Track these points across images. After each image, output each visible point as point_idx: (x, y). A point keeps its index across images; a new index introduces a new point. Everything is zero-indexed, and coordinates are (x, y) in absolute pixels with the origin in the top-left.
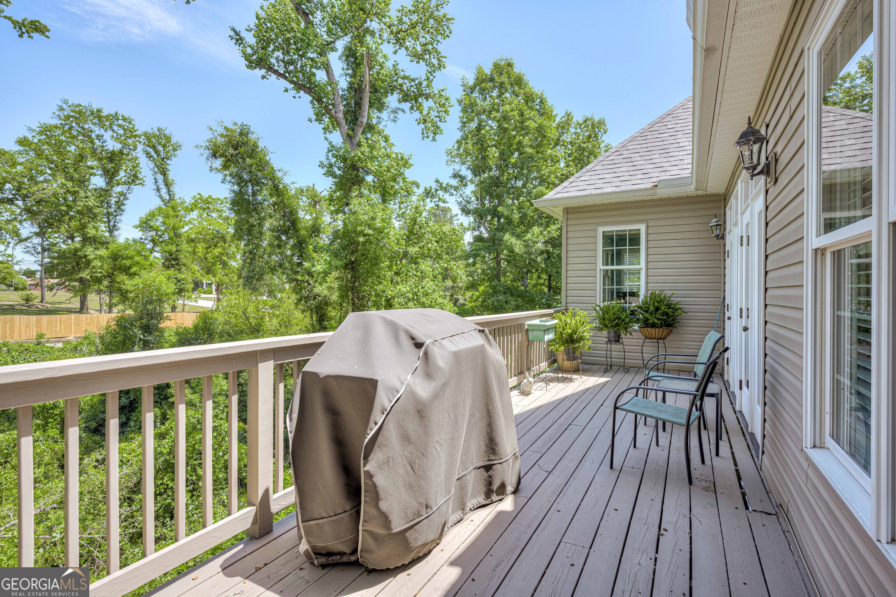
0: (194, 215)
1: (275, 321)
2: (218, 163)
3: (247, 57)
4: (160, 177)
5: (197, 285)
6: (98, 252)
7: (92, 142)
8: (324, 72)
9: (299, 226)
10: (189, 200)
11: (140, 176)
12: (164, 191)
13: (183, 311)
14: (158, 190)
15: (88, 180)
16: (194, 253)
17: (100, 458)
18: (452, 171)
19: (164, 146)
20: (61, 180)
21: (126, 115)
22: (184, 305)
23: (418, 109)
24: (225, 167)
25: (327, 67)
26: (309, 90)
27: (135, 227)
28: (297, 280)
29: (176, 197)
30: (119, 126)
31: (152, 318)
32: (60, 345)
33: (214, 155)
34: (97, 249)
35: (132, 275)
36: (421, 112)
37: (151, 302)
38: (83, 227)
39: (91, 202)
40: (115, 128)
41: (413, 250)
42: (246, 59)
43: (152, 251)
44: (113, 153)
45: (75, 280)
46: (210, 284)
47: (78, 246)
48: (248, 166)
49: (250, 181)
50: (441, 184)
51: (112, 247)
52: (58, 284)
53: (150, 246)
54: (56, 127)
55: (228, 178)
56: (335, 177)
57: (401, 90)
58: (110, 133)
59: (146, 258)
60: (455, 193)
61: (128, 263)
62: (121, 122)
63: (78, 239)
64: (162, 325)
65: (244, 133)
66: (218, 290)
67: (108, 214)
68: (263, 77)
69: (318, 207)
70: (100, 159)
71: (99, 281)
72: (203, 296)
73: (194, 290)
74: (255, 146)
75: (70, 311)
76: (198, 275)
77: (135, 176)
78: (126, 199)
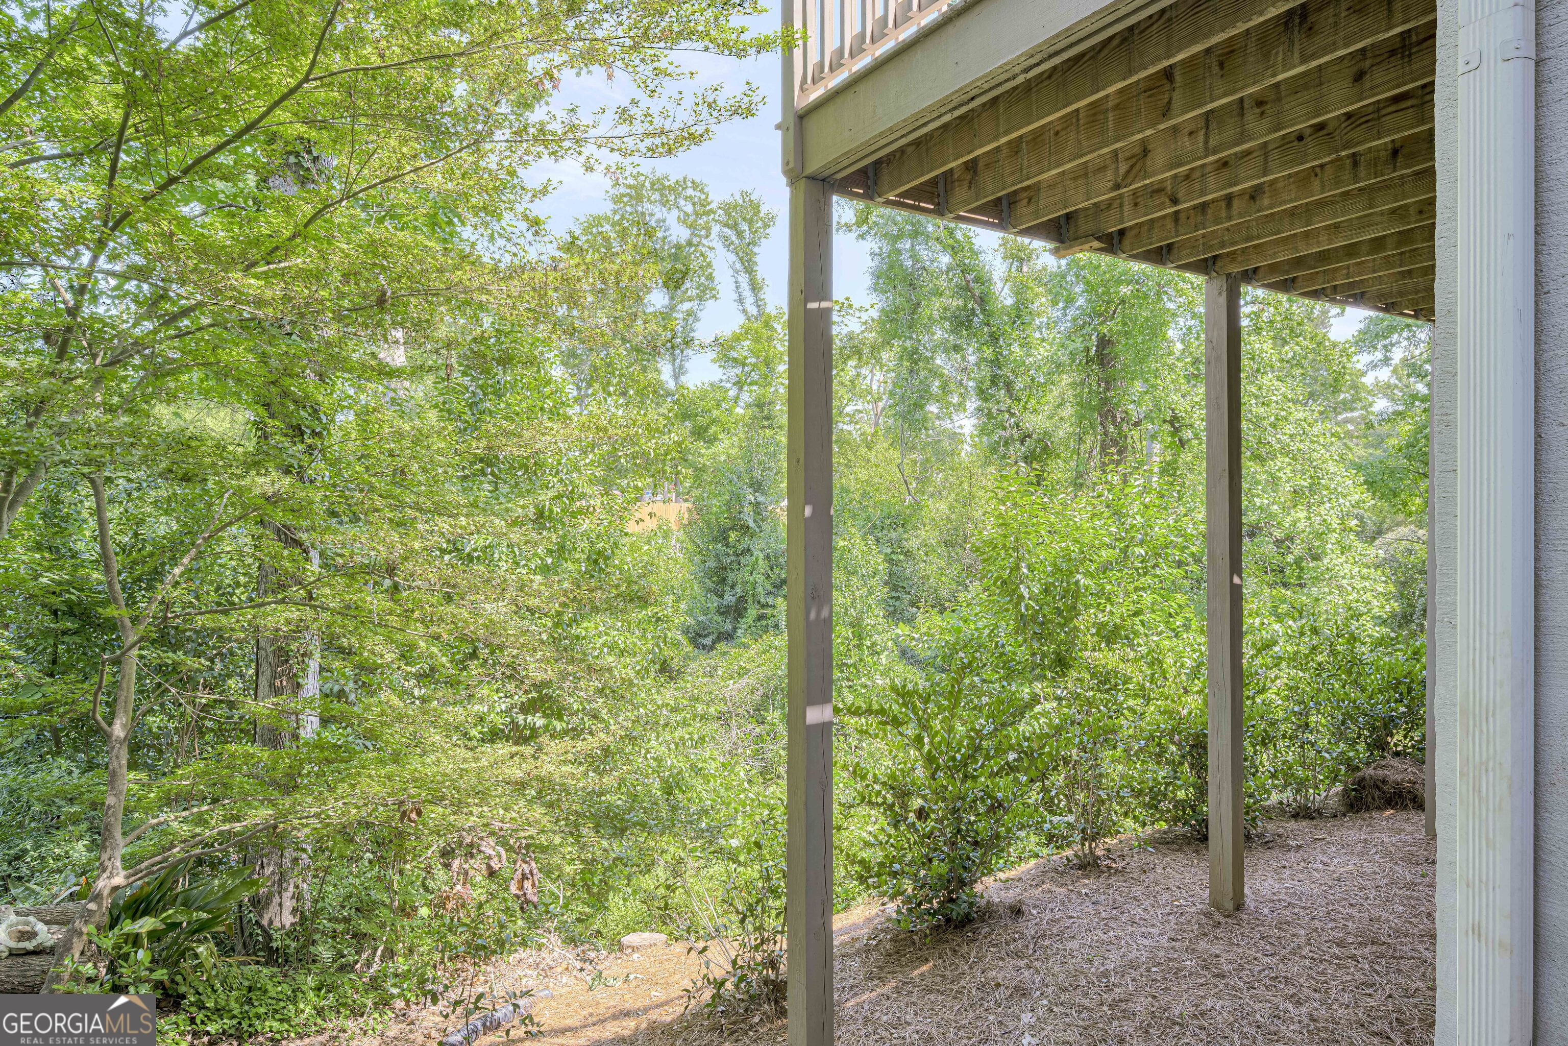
4: (744, 279)
11: (713, 284)
12: (749, 300)
14: (741, 301)
27: (712, 361)
29: (768, 307)
30: (688, 198)
35: (711, 440)
40: (682, 202)
43: (736, 399)
44: (678, 246)
53: (733, 391)
54: (605, 218)
58: (675, 212)
59: (729, 410)
61: (704, 421)
62: (690, 192)
67: (674, 346)
70: (662, 260)
77: (706, 284)
78: (697, 320)
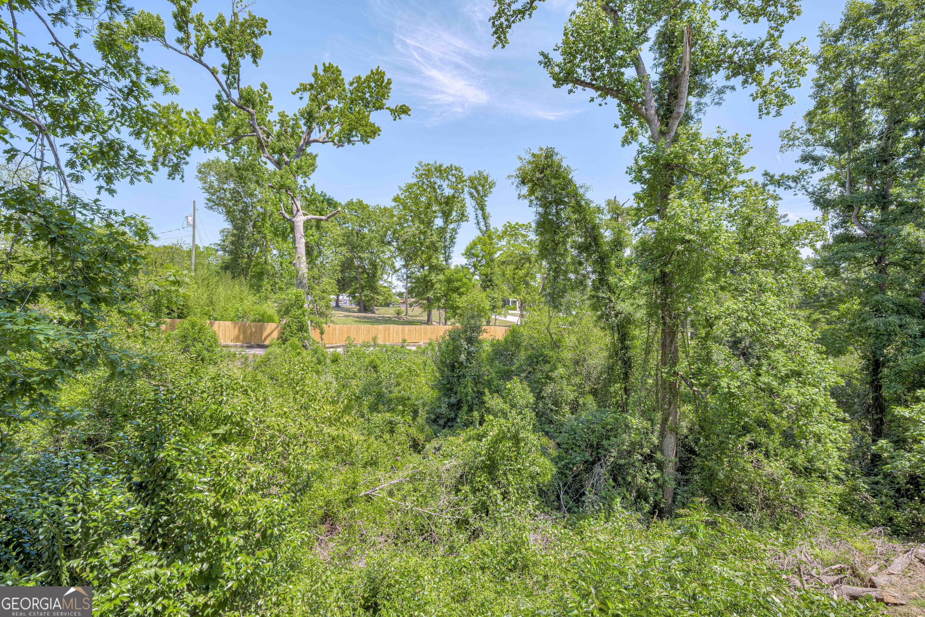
0: (504, 242)
1: (573, 338)
2: (525, 190)
3: (555, 76)
4: (480, 212)
5: (505, 302)
6: (438, 277)
7: (435, 192)
8: (634, 68)
9: (601, 241)
10: (501, 229)
11: (466, 214)
12: (482, 224)
13: (495, 325)
14: (478, 223)
15: (433, 222)
16: (504, 274)
17: (437, 446)
18: (801, 153)
19: (483, 186)
20: (417, 224)
21: (457, 166)
22: (496, 319)
23: (754, 80)
24: (532, 191)
25: (637, 63)
26: (616, 93)
27: (463, 254)
28: (598, 297)
29: (491, 228)
30: (453, 175)
31: (473, 331)
32: (414, 348)
33: (523, 182)
34: (438, 274)
35: (461, 294)
36: (759, 84)
37: (473, 317)
38: (430, 258)
39: (435, 238)
40: (450, 177)
41: (746, 257)
42: (554, 78)
43: (473, 274)
44: (448, 198)
45: (425, 299)
46: (515, 302)
47: (427, 273)
48: (553, 186)
49: (555, 201)
50: (772, 177)
51: (447, 272)
52: (415, 303)
53: (472, 270)
54: (415, 184)
55: (535, 202)
56: (644, 182)
57: (731, 62)
58: (447, 182)
59: (470, 280)
60: (793, 185)
61: (456, 284)
62: (454, 172)
63: (426, 268)
64: (481, 337)
65: (549, 154)
66: (522, 308)
67: (445, 247)
68: (570, 91)
69: (620, 220)
70: (440, 204)
71: (438, 299)
72: (510, 312)
73: (503, 306)
74: (560, 166)
75: (421, 323)
76: (506, 294)
77: (463, 214)
78: (456, 233)
